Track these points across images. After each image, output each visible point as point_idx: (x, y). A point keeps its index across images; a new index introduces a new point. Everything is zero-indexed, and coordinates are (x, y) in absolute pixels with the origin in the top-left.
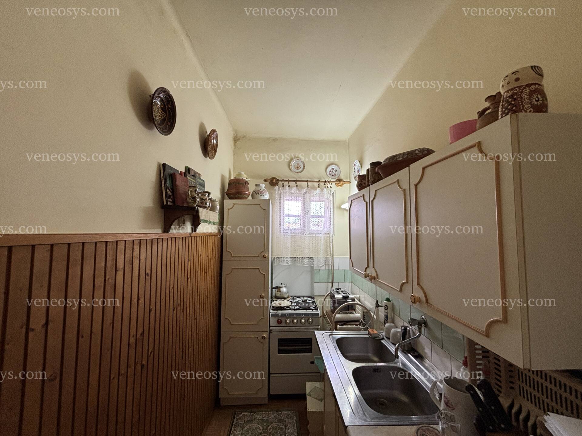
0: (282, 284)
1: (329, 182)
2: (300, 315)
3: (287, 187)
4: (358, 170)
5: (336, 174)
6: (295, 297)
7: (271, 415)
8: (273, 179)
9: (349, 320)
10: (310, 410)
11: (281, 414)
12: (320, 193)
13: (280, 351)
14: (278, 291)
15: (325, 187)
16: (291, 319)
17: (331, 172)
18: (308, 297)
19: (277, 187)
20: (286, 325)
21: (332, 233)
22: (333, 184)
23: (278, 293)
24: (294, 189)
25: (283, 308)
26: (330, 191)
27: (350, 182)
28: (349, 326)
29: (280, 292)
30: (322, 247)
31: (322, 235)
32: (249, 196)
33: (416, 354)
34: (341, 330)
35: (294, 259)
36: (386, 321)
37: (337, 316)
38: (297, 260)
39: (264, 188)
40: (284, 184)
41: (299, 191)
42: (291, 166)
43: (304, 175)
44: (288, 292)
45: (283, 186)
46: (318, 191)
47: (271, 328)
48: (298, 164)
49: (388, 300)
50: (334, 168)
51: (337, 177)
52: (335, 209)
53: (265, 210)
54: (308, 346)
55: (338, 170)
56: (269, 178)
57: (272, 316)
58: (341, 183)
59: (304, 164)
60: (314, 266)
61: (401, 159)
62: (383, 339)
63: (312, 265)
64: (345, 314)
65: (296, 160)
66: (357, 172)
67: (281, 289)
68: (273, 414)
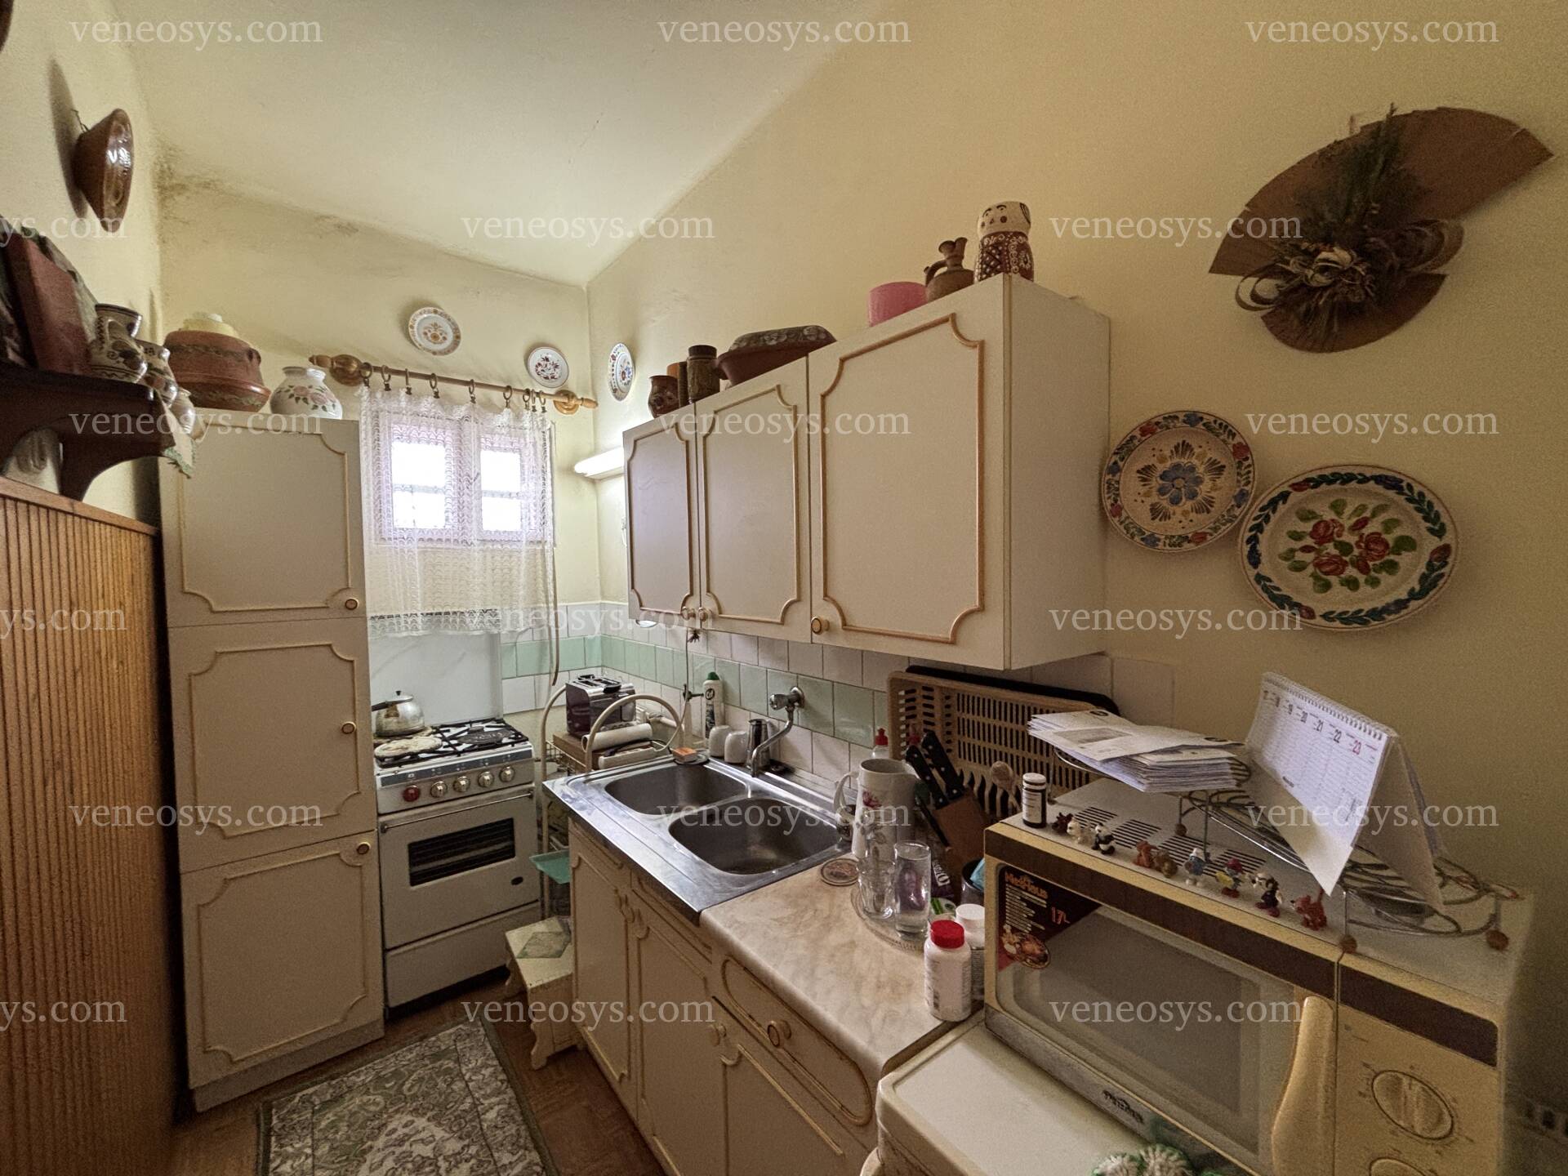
0: (399, 693)
1: (538, 394)
2: (476, 763)
3: (403, 392)
4: (623, 373)
5: (557, 376)
6: (443, 726)
7: (407, 1056)
8: (345, 360)
9: (626, 741)
10: (534, 985)
11: (438, 1039)
12: (512, 423)
13: (415, 879)
14: (388, 716)
15: (527, 407)
16: (447, 781)
17: (540, 369)
18: (484, 721)
19: (363, 390)
20: (434, 801)
21: (549, 539)
22: (549, 404)
23: (390, 719)
24: (427, 404)
25: (414, 758)
26: (543, 420)
27: (596, 404)
28: (628, 753)
29: (397, 715)
30: (523, 580)
31: (524, 547)
32: (263, 403)
33: (781, 768)
34: (608, 766)
35: (435, 618)
36: (711, 722)
37: (598, 736)
38: (447, 620)
39: (323, 385)
40: (390, 383)
41: (445, 410)
42: (412, 327)
43: (456, 363)
44: (422, 715)
45: (387, 388)
46: (505, 417)
47: (382, 819)
48: (435, 325)
49: (713, 676)
50: (549, 356)
51: (558, 383)
52: (556, 476)
53: (342, 454)
54: (505, 840)
55: (561, 363)
56: (331, 356)
57: (383, 785)
58: (573, 402)
59: (456, 330)
60: (499, 634)
61: (774, 343)
62: (708, 762)
63: (496, 632)
64: (613, 729)
65: (429, 312)
66: (619, 377)
67: (399, 707)
68: (410, 1051)
